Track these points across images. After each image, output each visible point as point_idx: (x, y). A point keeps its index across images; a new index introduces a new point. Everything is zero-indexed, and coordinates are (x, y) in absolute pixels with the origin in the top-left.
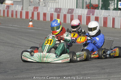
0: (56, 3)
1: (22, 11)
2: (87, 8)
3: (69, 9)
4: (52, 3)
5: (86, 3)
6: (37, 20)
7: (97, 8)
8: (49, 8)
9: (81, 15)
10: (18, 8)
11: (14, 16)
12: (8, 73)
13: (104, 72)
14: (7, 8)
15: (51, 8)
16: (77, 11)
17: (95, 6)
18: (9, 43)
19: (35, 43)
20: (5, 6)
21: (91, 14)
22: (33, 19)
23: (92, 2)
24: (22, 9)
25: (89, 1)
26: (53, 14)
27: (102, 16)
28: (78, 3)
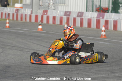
0: (66, 6)
1: (32, 14)
2: (97, 11)
3: (79, 12)
4: (62, 6)
5: (96, 6)
6: (47, 24)
7: (107, 12)
8: (58, 11)
9: (90, 18)
10: (28, 11)
11: (23, 20)
12: (16, 77)
13: (114, 76)
14: (17, 12)
15: (60, 12)
16: (87, 15)
17: (105, 9)
18: (18, 47)
19: (44, 46)
20: (14, 9)
21: (101, 17)
22: (43, 23)
23: (102, 6)
24: (32, 13)
25: (99, 4)
26: (62, 17)
27: (112, 19)
28: (88, 6)
